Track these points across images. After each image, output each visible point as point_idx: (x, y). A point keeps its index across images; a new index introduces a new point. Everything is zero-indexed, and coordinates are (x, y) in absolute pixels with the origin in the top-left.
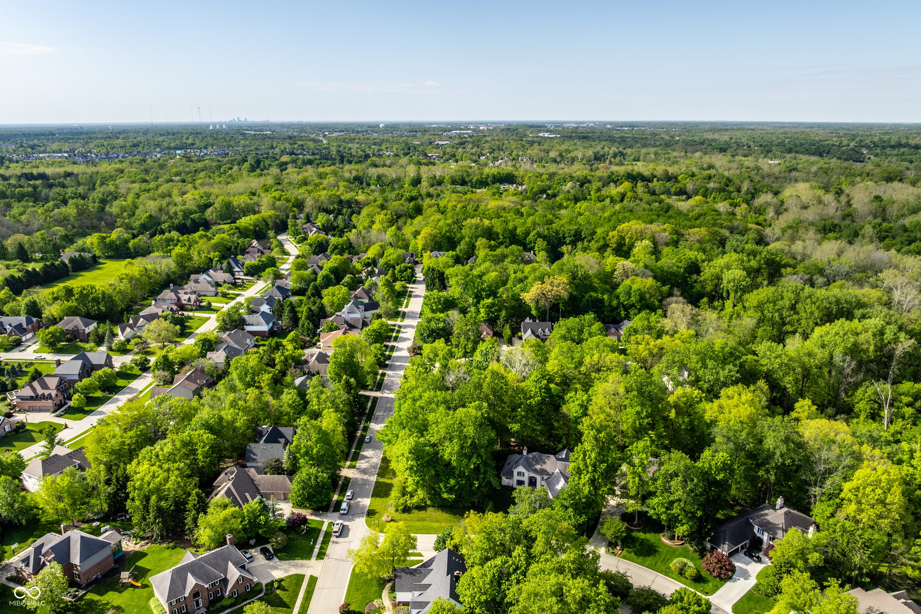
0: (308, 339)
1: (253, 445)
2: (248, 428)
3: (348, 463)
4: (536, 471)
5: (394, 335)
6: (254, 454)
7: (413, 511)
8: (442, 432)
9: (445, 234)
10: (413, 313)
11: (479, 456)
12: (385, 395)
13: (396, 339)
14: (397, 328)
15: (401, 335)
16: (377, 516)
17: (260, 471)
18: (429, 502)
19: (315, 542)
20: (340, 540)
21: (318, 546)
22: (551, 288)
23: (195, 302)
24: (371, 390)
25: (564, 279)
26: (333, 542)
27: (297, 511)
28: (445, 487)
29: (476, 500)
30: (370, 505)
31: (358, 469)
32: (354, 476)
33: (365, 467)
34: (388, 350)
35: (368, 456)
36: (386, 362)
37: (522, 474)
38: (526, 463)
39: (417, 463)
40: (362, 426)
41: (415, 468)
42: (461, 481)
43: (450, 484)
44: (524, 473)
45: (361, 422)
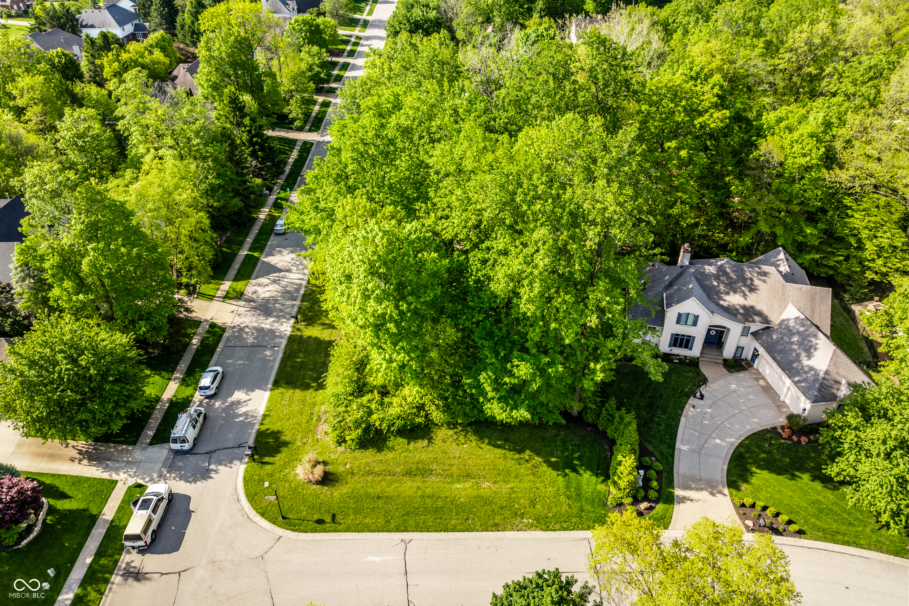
3: (226, 285)
4: (728, 310)
5: (349, 48)
7: (392, 442)
10: (380, 21)
12: (327, 138)
13: (352, 54)
14: (353, 40)
15: (359, 49)
16: (279, 459)
18: (437, 415)
20: (150, 562)
21: (67, 597)
24: (300, 129)
26: (128, 573)
28: (497, 385)
30: (265, 416)
31: (249, 301)
32: (238, 321)
33: (267, 295)
34: (338, 68)
35: (279, 266)
36: (333, 85)
37: (690, 320)
38: (698, 290)
39: (397, 307)
40: (273, 198)
41: (391, 326)
42: (549, 364)
43: (511, 374)
44: (696, 318)
45: (270, 189)
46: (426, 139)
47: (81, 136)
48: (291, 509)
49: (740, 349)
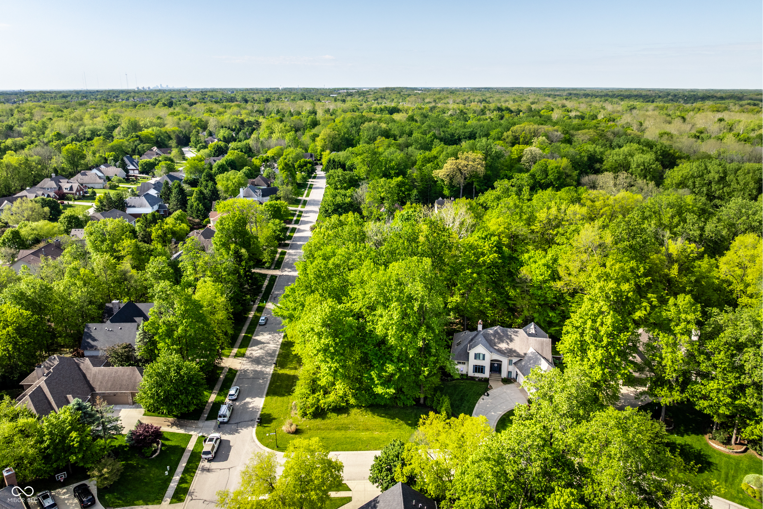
0: (197, 220)
1: (93, 326)
2: (91, 302)
3: (235, 351)
4: (500, 352)
5: (295, 218)
6: (94, 340)
7: (330, 415)
8: (373, 294)
9: (343, 136)
10: (314, 201)
11: (429, 328)
12: (285, 273)
13: (297, 222)
14: (297, 213)
15: (302, 219)
16: (274, 424)
17: (96, 361)
18: (352, 401)
19: (172, 472)
20: (214, 465)
21: (177, 478)
22: (466, 163)
23: (77, 190)
24: (269, 268)
25: (479, 155)
26: (203, 470)
27: (147, 421)
28: (380, 377)
29: (422, 396)
30: (263, 408)
31: (248, 358)
32: (243, 367)
33: (258, 355)
34: (289, 231)
35: (263, 341)
36: (287, 242)
37: (481, 357)
38: (484, 341)
39: (334, 341)
40: (256, 306)
41: (331, 349)
42: (403, 366)
43: (386, 372)
44: (484, 355)
45: (254, 302)
46: (347, 269)
47: (160, 271)
48: (281, 443)
49: (510, 373)
